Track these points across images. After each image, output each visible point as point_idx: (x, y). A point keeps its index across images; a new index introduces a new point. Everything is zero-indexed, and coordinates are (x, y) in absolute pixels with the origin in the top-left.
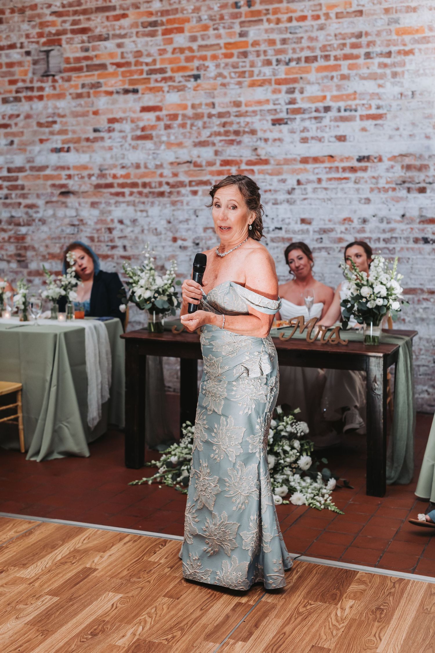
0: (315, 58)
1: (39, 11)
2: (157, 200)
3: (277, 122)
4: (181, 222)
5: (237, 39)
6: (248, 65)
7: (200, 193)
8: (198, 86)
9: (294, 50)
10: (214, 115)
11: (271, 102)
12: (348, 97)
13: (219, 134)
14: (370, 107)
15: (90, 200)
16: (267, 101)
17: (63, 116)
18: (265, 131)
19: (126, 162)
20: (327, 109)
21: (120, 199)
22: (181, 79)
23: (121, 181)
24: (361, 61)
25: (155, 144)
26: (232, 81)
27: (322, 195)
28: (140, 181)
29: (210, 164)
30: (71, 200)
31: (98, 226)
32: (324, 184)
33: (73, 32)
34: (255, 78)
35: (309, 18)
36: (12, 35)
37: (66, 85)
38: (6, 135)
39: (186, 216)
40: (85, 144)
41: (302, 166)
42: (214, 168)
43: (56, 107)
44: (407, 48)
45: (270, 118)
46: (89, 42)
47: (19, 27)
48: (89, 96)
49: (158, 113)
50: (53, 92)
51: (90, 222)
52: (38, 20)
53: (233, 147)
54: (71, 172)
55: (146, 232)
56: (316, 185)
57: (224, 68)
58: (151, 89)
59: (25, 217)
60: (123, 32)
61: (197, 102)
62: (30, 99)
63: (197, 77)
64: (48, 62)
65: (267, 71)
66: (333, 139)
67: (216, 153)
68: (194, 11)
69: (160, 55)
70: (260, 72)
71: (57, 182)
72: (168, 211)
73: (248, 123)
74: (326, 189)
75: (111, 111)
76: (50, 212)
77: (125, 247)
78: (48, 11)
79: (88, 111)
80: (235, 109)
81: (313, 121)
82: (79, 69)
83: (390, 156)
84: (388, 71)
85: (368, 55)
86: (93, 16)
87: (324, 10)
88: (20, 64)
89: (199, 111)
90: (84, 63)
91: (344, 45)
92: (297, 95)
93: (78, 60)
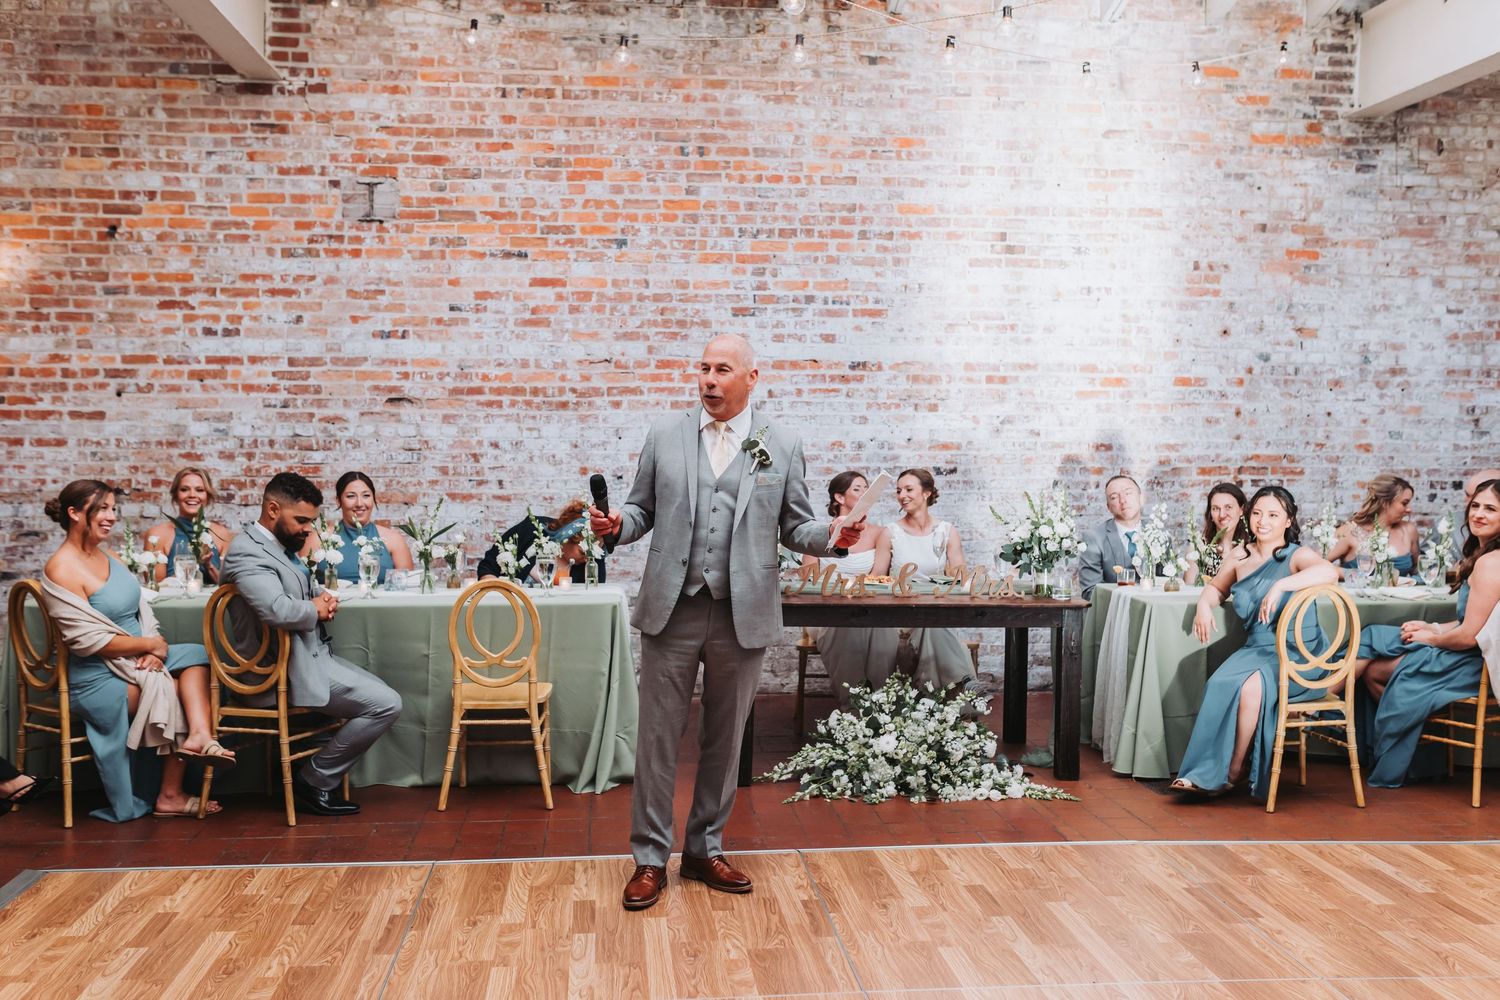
0: (794, 232)
1: (356, 122)
2: (556, 414)
3: (739, 312)
4: (593, 446)
5: (683, 196)
6: (698, 233)
7: (625, 405)
8: (622, 255)
9: (764, 219)
10: (648, 297)
11: (732, 286)
12: (837, 285)
13: (655, 323)
14: (867, 300)
15: (441, 412)
16: (726, 284)
17: (396, 284)
18: (722, 324)
19: (503, 357)
20: (810, 299)
21: (495, 411)
22: (597, 244)
23: (496, 384)
24: (854, 241)
25: (554, 332)
26: (675, 253)
27: (803, 411)
28: (527, 386)
29: (640, 364)
30: (405, 410)
31: (455, 452)
32: (805, 397)
33: (418, 159)
34: (708, 251)
35: (786, 179)
36: (305, 153)
37: (404, 237)
38: (287, 307)
39: (603, 438)
40: (435, 327)
41: (775, 372)
42: (647, 371)
43: (384, 270)
44: (913, 230)
45: (730, 306)
46: (445, 178)
47: (320, 143)
48: (443, 256)
49: (559, 289)
50: (376, 245)
51: (439, 445)
52: (354, 136)
53: (675, 343)
54: (409, 369)
55: (536, 460)
56: (794, 398)
57: (663, 234)
58: (548, 254)
59: (321, 436)
60: (504, 169)
61: (621, 277)
62: (336, 253)
63: (622, 243)
64: (372, 201)
65: (726, 243)
66: (818, 339)
67: (650, 350)
68: (617, 152)
69: (565, 207)
70: (716, 243)
71: (383, 384)
72: (573, 431)
73: (698, 311)
74: (808, 403)
75: (483, 282)
76: (369, 429)
77: (500, 483)
78: (374, 125)
79: (441, 280)
80: (680, 291)
81: (791, 313)
82: (429, 216)
83: (891, 363)
84: (889, 257)
85: (863, 235)
86: (453, 141)
87: (806, 172)
88: (319, 198)
89: (624, 290)
90: (437, 208)
91: (832, 218)
92: (767, 278)
93: (425, 202)
